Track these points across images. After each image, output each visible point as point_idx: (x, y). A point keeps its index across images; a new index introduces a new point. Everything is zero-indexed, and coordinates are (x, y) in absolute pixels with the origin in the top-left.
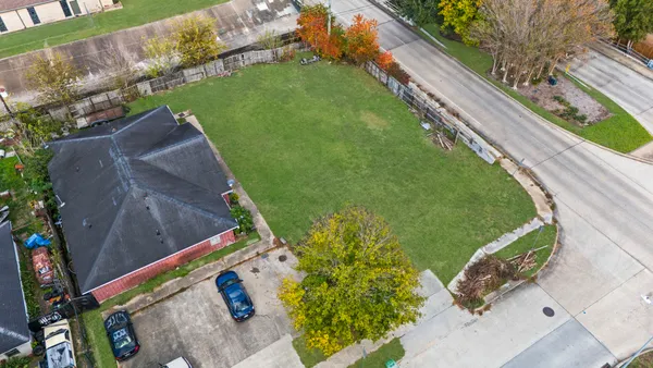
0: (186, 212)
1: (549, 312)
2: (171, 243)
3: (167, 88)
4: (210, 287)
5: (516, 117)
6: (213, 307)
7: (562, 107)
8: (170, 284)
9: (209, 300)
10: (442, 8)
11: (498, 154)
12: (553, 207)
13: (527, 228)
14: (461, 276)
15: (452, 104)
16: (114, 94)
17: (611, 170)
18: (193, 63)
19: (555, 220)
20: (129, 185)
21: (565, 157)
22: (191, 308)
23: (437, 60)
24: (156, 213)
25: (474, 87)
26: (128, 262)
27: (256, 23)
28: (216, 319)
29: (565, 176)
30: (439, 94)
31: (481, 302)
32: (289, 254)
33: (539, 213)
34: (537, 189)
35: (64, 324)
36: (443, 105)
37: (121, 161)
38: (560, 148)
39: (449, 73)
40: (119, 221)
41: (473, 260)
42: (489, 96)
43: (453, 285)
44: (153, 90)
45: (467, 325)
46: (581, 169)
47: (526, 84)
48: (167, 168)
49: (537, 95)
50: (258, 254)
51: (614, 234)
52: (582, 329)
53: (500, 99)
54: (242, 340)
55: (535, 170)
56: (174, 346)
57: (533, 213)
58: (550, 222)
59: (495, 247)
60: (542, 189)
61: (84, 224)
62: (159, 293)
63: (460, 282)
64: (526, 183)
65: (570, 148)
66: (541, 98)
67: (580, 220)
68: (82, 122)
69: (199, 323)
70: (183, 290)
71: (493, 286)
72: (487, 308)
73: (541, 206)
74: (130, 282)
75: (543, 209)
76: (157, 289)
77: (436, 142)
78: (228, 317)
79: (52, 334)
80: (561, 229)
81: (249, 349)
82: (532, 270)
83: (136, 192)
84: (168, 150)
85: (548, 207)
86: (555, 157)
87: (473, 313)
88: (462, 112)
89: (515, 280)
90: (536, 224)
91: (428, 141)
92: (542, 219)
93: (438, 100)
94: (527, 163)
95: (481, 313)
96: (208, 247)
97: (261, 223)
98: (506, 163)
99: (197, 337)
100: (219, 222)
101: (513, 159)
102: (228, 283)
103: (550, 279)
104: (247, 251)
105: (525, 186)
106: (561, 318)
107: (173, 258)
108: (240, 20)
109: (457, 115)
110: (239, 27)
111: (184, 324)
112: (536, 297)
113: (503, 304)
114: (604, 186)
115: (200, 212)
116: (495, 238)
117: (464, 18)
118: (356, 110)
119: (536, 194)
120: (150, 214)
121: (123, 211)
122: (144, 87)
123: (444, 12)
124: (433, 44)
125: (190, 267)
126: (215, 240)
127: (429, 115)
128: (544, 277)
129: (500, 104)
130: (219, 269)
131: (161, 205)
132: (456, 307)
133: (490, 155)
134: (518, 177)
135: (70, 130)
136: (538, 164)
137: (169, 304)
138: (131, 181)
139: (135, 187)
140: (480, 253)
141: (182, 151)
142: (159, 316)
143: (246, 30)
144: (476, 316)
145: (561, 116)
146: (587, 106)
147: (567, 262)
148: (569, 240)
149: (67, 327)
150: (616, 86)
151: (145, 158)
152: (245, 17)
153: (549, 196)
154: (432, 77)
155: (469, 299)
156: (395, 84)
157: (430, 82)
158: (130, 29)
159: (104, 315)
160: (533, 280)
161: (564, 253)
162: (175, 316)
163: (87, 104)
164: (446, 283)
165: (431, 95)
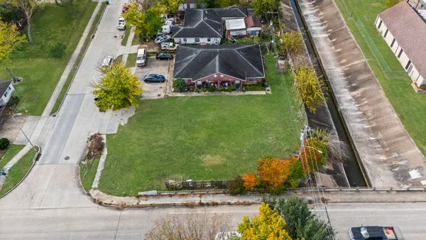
1: (67, 158)
11: (143, 202)
12: (94, 201)
13: (97, 179)
14: (104, 141)
15: (200, 211)
19: (89, 195)
27: (392, 167)
31: (91, 140)
33: (98, 191)
34: (108, 201)
36: (201, 205)
41: (105, 152)
43: (104, 137)
50: (166, 90)
51: (60, 213)
52: (52, 163)
55: (118, 213)
57: (100, 188)
58: (91, 192)
59: (102, 160)
60: (106, 204)
64: (117, 200)
67: (79, 206)
72: (88, 142)
73: (100, 195)
75: (98, 194)
80: (84, 193)
85: (97, 198)
88: (185, 211)
90: (95, 185)
92: (95, 189)
93: (208, 205)
94: (126, 213)
101: (132, 207)
103: (75, 169)
105: (114, 197)
106: (62, 160)
109: (187, 205)
112: (75, 160)
116: (105, 163)
119: (107, 199)
132: (97, 132)
134: (123, 199)
136: (120, 218)
144: (89, 137)
147: (72, 181)
148: (77, 191)
153: (100, 203)
160: (80, 163)
161: (76, 185)
164: (107, 135)
165: (215, 204)
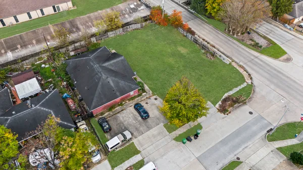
0: (122, 83)
1: (251, 113)
2: (118, 94)
3: (102, 40)
4: (132, 109)
5: (236, 47)
6: (134, 115)
7: (253, 43)
8: (118, 108)
9: (132, 113)
10: (207, 6)
11: (231, 61)
12: (251, 79)
13: (242, 86)
14: (220, 103)
15: (212, 43)
16: (83, 43)
17: (271, 65)
18: (112, 30)
19: (252, 83)
20: (101, 74)
21: (255, 61)
22: (126, 116)
23: (205, 26)
24: (112, 84)
25: (220, 36)
26: (104, 101)
27: (130, 13)
28: (136, 119)
29: (255, 67)
30: (206, 39)
31: (227, 111)
32: (158, 97)
33: (246, 81)
34: (245, 72)
35: (84, 122)
36: (208, 43)
37: (96, 66)
38: (253, 58)
39: (210, 31)
40: (99, 86)
41: (224, 97)
42: (226, 40)
43: (217, 106)
44: (96, 41)
45: (223, 118)
46: (260, 65)
47: (239, 34)
48: (113, 68)
49: (243, 39)
50: (147, 98)
51: (272, 87)
52: (262, 118)
53: (230, 40)
54: (146, 125)
55: (244, 66)
56: (123, 128)
57: (244, 81)
58: (250, 83)
59: (231, 93)
60: (247, 72)
61: (86, 88)
62: (115, 111)
63: (220, 105)
64: (241, 70)
65: (257, 57)
66: (245, 39)
67: (261, 82)
68: (72, 53)
69: (130, 120)
70: (122, 110)
71: (231, 106)
72: (230, 113)
73: (247, 78)
74: (104, 108)
75: (248, 80)
76: (113, 110)
77: (207, 57)
78: (140, 118)
79: (81, 125)
80: (254, 86)
81: (149, 128)
82: (245, 100)
83: (104, 76)
84: (112, 62)
86: (251, 61)
87: (225, 114)
88: (216, 46)
89: (239, 103)
90: (245, 84)
91: (204, 57)
93: (206, 41)
94: (241, 63)
95: (227, 114)
96: (129, 95)
97: (146, 87)
98: (233, 64)
99: (130, 125)
100: (133, 86)
101: (236, 62)
102: (138, 107)
103: (251, 102)
104: (143, 97)
105: (241, 72)
106: (255, 115)
107: (118, 99)
108: (124, 12)
109: (214, 47)
110: (124, 15)
111: (125, 121)
112: (246, 108)
113: (235, 111)
114: (269, 70)
115: (127, 83)
116: (231, 90)
117: (215, 10)
118: (176, 46)
120: (110, 84)
121: (100, 83)
122: (93, 40)
123: (208, 8)
124: (202, 20)
125: (123, 103)
126: (132, 93)
127: (204, 47)
128: (248, 102)
129: (229, 42)
130: (134, 103)
131: (113, 81)
132: (219, 113)
133: (227, 61)
134: (238, 68)
135: (68, 56)
136: (245, 64)
137: (118, 115)
138: (102, 73)
139: (103, 75)
140: (226, 95)
141: (117, 62)
142: (116, 119)
143: (127, 16)
144: (226, 115)
145: (253, 46)
146: (262, 42)
147: (257, 97)
148: (257, 90)
149: (85, 123)
150: (273, 34)
151: (104, 65)
152: (126, 11)
153: (249, 75)
154: (204, 33)
155: (223, 110)
156: (190, 36)
157: (203, 35)
158: (82, 17)
159: (97, 119)
160: (245, 103)
161: (255, 94)
162: (121, 119)
163: (73, 46)
164: (215, 105)
165: (204, 40)
